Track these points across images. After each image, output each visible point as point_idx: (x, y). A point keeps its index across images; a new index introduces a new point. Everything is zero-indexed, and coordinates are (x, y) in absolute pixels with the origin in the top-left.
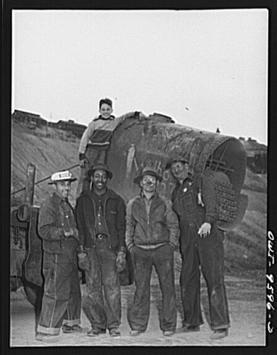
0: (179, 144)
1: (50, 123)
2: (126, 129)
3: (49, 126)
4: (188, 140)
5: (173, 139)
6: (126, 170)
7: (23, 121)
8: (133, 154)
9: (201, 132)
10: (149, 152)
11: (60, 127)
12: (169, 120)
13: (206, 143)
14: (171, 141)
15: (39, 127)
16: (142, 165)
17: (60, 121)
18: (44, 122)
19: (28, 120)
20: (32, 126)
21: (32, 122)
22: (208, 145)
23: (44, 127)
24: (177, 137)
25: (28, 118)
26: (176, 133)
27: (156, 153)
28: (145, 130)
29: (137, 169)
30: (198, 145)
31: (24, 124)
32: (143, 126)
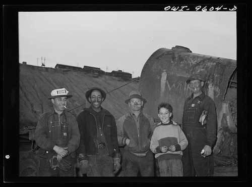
0: (203, 68)
1: (107, 73)
2: (157, 58)
3: (106, 75)
4: (210, 64)
5: (198, 64)
6: (160, 90)
7: (90, 73)
8: (166, 78)
9: (218, 58)
10: (178, 75)
11: (113, 75)
12: (188, 50)
13: (225, 66)
14: (196, 66)
15: (100, 76)
16: (174, 85)
17: (113, 71)
18: (103, 73)
19: (93, 72)
20: (96, 76)
21: (95, 73)
22: (227, 67)
23: (104, 76)
24: (200, 62)
25: (93, 70)
26: (199, 60)
27: (185, 76)
28: (173, 58)
29: (170, 89)
30: (219, 67)
31: (91, 75)
32: (171, 55)
